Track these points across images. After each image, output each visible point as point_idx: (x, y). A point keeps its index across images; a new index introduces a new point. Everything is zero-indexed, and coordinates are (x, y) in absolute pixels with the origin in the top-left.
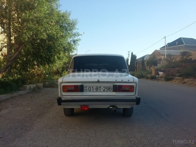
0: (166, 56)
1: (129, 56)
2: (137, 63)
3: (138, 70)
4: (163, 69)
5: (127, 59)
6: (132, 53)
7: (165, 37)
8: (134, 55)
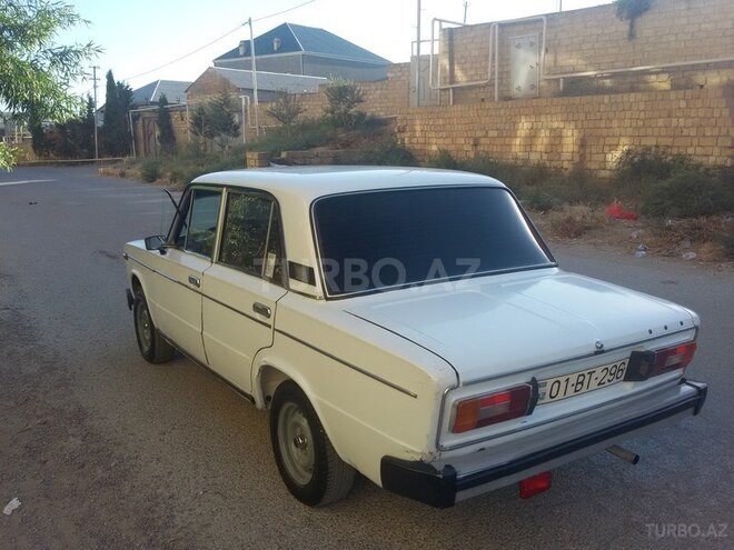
0: (255, 93)
1: (95, 87)
2: (135, 119)
3: (142, 146)
4: (284, 155)
5: (86, 99)
6: (110, 76)
7: (250, 20)
8: (120, 85)
